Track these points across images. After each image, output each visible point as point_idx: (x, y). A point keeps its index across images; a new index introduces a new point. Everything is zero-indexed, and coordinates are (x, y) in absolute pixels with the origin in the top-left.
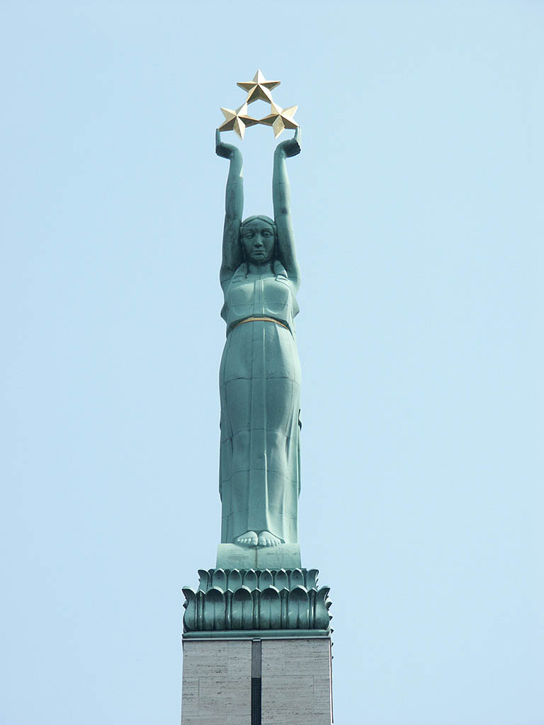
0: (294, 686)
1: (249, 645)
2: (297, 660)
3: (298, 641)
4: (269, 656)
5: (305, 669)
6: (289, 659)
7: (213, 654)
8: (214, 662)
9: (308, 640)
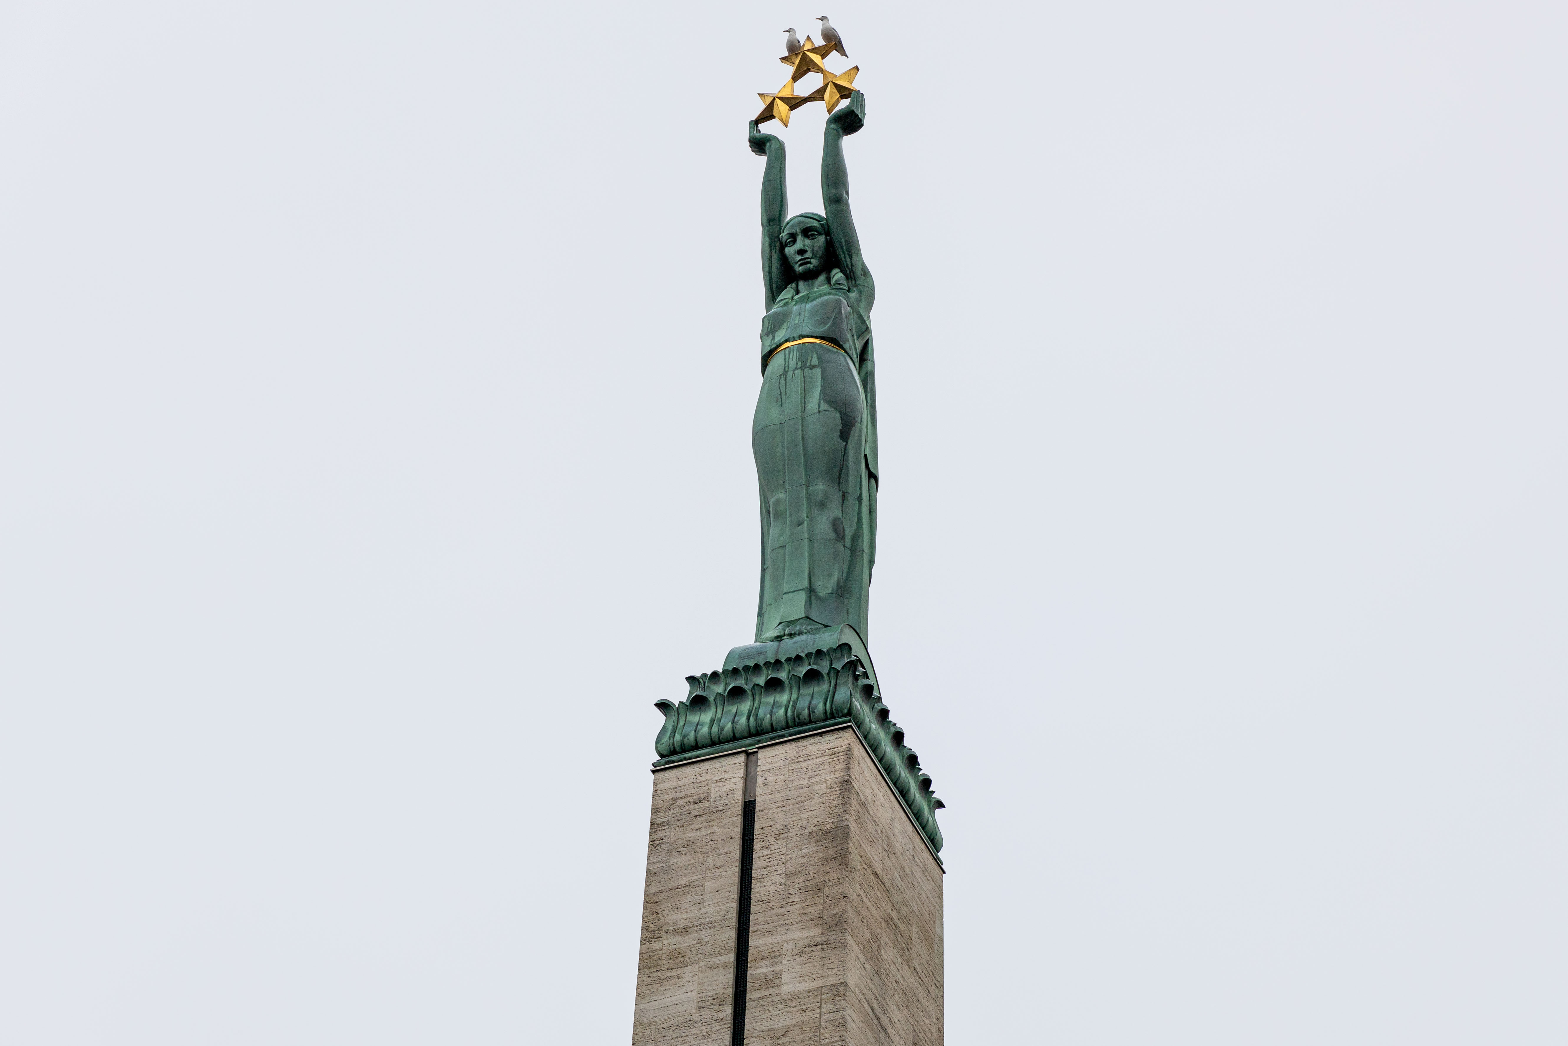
0: (799, 799)
1: (742, 758)
2: (804, 764)
3: (808, 739)
4: (768, 767)
5: (815, 773)
6: (796, 766)
7: (692, 780)
8: (693, 791)
9: (821, 734)
